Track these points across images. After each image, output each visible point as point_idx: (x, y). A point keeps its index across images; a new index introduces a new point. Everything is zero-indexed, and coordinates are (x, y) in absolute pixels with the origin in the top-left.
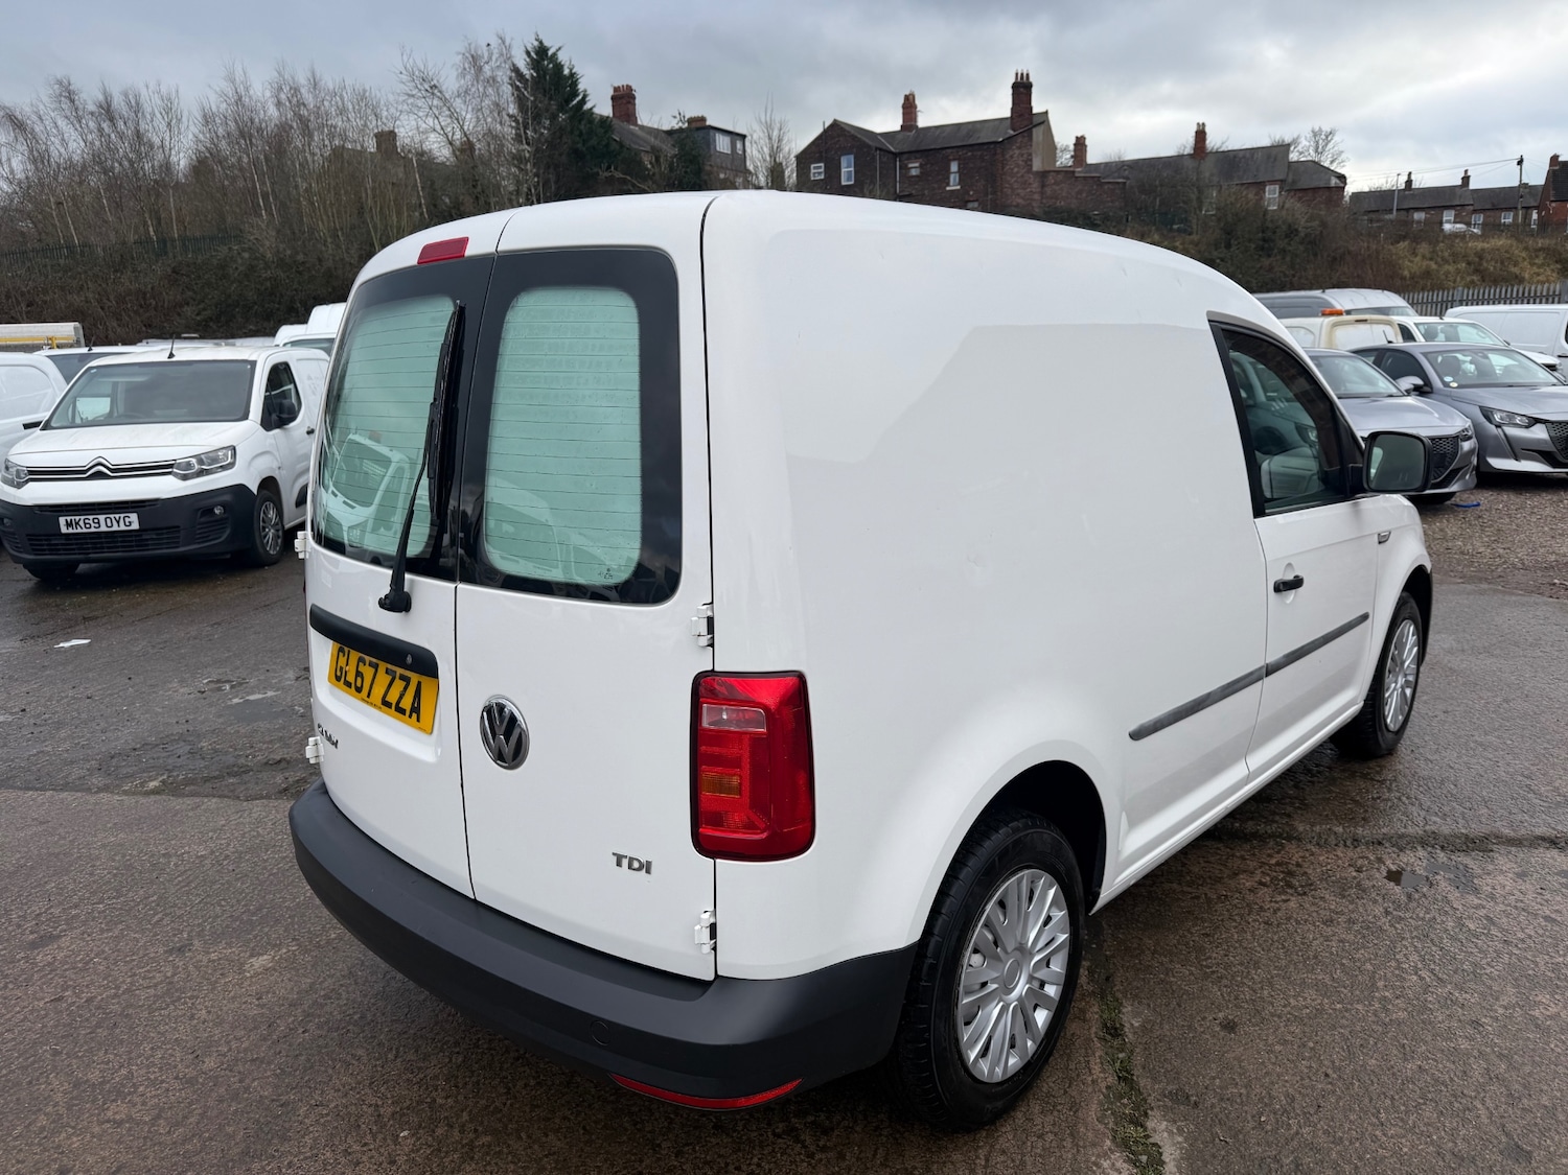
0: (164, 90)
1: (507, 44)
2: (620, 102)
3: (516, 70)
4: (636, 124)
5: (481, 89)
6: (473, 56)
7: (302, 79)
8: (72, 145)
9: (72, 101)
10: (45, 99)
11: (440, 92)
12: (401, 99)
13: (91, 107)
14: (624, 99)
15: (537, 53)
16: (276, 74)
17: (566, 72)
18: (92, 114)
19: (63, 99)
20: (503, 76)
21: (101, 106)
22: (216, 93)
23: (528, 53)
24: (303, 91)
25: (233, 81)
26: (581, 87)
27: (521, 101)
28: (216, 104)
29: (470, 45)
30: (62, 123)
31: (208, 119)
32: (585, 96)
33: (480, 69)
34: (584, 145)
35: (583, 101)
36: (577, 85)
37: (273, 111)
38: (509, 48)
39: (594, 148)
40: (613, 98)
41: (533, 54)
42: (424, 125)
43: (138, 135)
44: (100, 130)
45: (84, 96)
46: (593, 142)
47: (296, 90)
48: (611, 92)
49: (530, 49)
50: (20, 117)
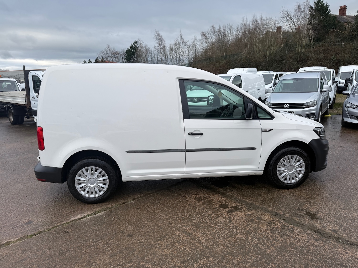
0: (230, 25)
1: (309, 1)
2: (341, 10)
3: (311, 7)
4: (345, 15)
5: (300, 14)
6: (298, 6)
7: (258, 18)
8: (213, 38)
9: (214, 29)
10: (209, 30)
11: (290, 16)
12: (280, 19)
13: (217, 30)
14: (343, 10)
15: (317, 2)
16: (253, 18)
17: (325, 5)
18: (217, 32)
19: (212, 29)
20: (307, 9)
21: (219, 30)
22: (240, 24)
23: (315, 2)
24: (258, 21)
25: (244, 21)
26: (329, 9)
27: (311, 15)
28: (240, 26)
29: (298, 3)
30: (212, 34)
31: (238, 30)
32: (329, 11)
33: (300, 9)
34: (327, 24)
35: (329, 12)
36: (328, 8)
37: (251, 26)
38: (309, 2)
39: (330, 24)
40: (340, 10)
41: (316, 3)
42: (285, 24)
43: (225, 34)
44: (218, 34)
45: (216, 28)
46: (330, 22)
47: (257, 21)
48: (339, 8)
49: (315, 1)
50: (205, 34)
